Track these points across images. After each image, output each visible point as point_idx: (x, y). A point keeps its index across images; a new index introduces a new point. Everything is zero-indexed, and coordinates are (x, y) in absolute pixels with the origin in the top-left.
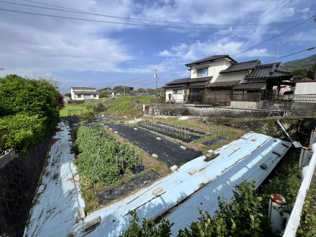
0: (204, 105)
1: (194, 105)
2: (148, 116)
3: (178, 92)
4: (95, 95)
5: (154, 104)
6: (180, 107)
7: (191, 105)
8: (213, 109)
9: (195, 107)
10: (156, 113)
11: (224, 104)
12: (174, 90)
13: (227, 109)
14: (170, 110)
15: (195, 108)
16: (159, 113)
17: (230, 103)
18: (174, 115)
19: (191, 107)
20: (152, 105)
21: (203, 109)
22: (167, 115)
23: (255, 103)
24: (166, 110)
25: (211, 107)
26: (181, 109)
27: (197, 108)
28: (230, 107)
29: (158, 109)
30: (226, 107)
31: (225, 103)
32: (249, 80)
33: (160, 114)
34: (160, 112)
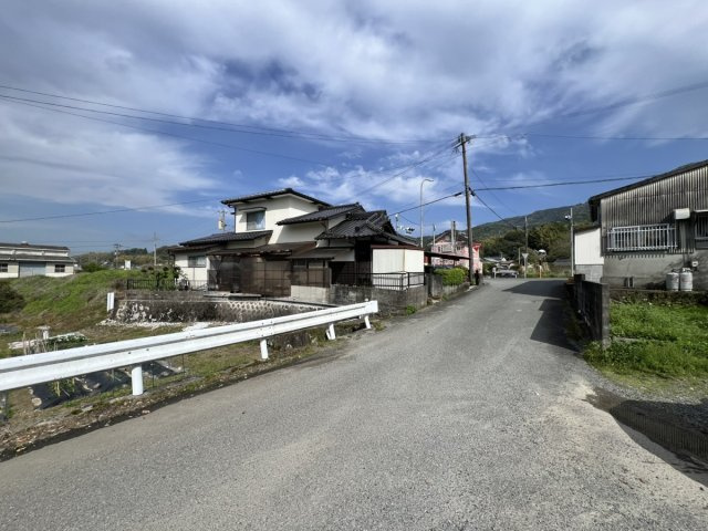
0: (247, 295)
1: (229, 294)
2: (113, 322)
3: (200, 262)
4: (60, 266)
5: (134, 291)
6: (199, 299)
7: (222, 294)
8: (262, 302)
9: (230, 298)
10: (136, 316)
11: (279, 292)
12: (189, 258)
13: (285, 304)
14: (173, 307)
15: (228, 302)
16: (144, 314)
17: (289, 289)
18: (180, 320)
19: (223, 299)
20: (129, 295)
21: (245, 303)
22: (164, 319)
23: (324, 290)
24: (162, 306)
25: (259, 298)
26: (198, 304)
27: (234, 302)
28: (290, 299)
29: (144, 305)
30: (285, 299)
31: (282, 289)
32: (329, 240)
33: (147, 317)
34: (148, 314)
